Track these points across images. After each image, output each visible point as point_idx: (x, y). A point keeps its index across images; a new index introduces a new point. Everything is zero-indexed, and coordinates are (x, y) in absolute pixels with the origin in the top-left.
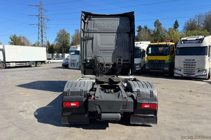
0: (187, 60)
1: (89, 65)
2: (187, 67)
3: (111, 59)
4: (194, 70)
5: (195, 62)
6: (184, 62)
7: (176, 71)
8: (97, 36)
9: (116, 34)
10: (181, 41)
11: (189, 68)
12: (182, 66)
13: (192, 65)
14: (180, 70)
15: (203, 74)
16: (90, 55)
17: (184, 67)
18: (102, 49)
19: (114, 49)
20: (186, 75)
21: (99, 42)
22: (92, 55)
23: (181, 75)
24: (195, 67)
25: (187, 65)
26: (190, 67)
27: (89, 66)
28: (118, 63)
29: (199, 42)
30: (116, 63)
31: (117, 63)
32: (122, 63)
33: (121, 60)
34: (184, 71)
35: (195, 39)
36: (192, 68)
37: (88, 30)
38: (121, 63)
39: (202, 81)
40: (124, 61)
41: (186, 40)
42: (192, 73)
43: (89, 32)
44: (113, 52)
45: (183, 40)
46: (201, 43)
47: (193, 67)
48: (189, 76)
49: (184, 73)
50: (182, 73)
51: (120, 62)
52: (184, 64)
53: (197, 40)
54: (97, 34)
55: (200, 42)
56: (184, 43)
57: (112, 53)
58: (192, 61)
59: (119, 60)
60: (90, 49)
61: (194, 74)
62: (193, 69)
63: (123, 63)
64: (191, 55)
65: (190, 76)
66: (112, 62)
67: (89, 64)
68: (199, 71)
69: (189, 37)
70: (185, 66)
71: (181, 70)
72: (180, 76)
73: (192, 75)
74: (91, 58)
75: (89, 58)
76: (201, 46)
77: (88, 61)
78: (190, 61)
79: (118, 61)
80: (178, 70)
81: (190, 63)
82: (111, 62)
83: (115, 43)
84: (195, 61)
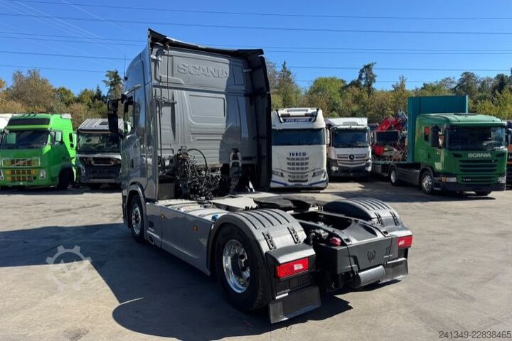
0: (293, 155)
1: (168, 174)
2: (293, 169)
3: (218, 155)
4: (305, 173)
5: (307, 158)
6: (288, 159)
7: (274, 178)
8: (182, 97)
9: (224, 96)
10: (279, 117)
11: (298, 169)
12: (285, 167)
13: (302, 164)
14: (282, 175)
15: (322, 179)
16: (169, 147)
17: (289, 168)
18: (197, 131)
19: (224, 131)
20: (293, 184)
21: (190, 113)
22: (173, 147)
23: (285, 184)
24: (307, 168)
25: (293, 164)
26: (300, 167)
27: (169, 176)
28: (233, 164)
29: (310, 120)
30: (228, 165)
31: (231, 165)
32: (240, 165)
33: (237, 159)
34: (289, 176)
35: (303, 113)
36: (302, 169)
37: (160, 81)
38: (238, 163)
39: (319, 192)
40: (244, 159)
41: (289, 116)
42: (304, 179)
43: (161, 84)
44: (221, 138)
45: (283, 116)
46: (315, 120)
47: (304, 167)
48: (298, 185)
49: (289, 181)
50: (285, 180)
51: (237, 161)
52: (289, 161)
53: (306, 115)
54: (182, 91)
55: (313, 120)
56: (285, 120)
57: (220, 142)
58: (302, 156)
59: (235, 157)
60: (167, 130)
61: (306, 181)
62: (304, 171)
63: (242, 165)
64: (299, 144)
65: (301, 185)
66: (221, 163)
67: (166, 170)
68: (314, 175)
69: (291, 109)
70: (291, 167)
71: (284, 175)
72: (283, 186)
73: (303, 184)
74: (172, 155)
75: (166, 155)
76: (315, 128)
77: (167, 163)
78: (299, 156)
79: (233, 159)
80: (277, 175)
81: (298, 159)
82: (218, 163)
83: (225, 118)
84: (307, 156)
